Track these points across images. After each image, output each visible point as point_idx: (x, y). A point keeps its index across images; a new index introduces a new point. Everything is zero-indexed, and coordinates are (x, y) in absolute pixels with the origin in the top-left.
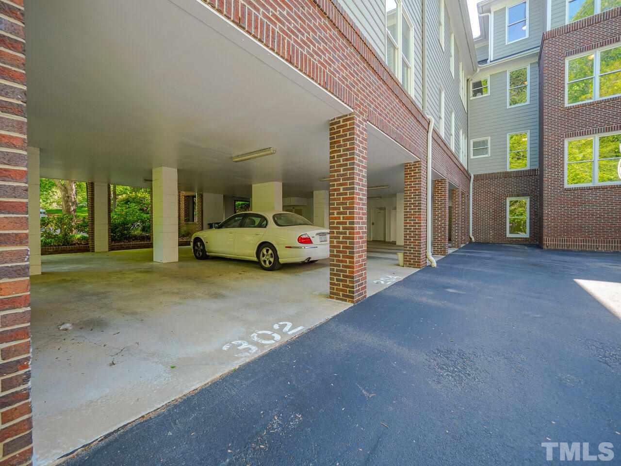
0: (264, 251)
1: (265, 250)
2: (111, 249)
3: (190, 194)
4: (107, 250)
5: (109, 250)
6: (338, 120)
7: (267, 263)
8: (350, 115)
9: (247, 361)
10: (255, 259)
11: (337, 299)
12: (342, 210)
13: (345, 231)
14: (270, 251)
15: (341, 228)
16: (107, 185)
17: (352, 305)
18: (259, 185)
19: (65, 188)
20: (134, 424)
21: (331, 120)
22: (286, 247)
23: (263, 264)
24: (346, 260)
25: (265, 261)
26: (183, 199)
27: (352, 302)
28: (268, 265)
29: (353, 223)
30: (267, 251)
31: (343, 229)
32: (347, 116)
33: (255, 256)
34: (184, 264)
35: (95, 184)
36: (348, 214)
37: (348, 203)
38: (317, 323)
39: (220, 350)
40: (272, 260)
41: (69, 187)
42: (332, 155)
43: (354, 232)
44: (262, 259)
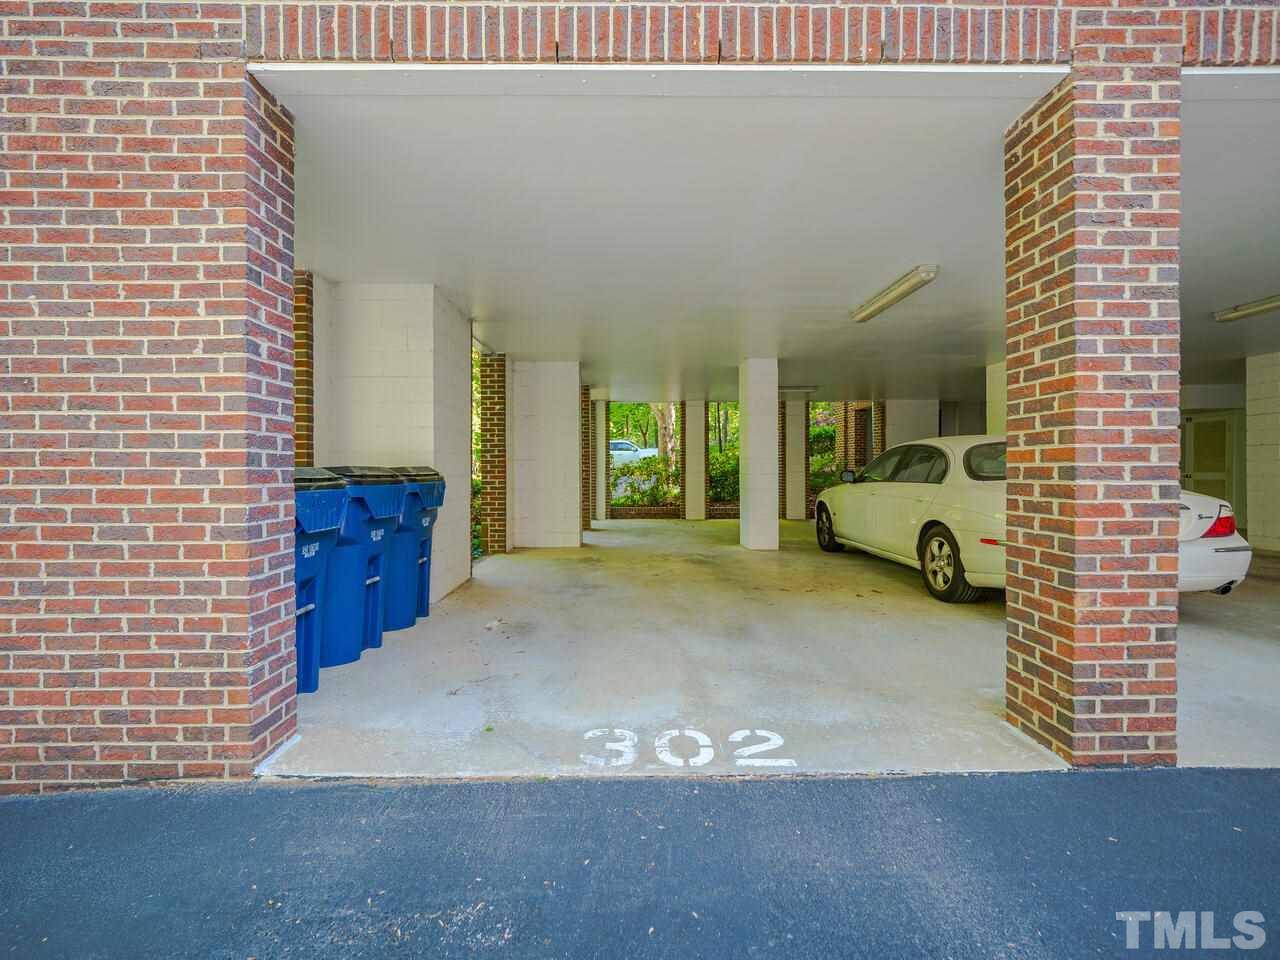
0: (935, 546)
1: (937, 544)
2: (710, 515)
3: (863, 405)
4: (703, 517)
5: (706, 519)
6: (1025, 125)
7: (940, 578)
8: (1059, 87)
9: (582, 774)
10: (917, 564)
11: (1023, 731)
12: (1038, 428)
13: (1049, 499)
14: (946, 549)
15: (1037, 490)
16: (703, 403)
17: (1064, 766)
18: (993, 366)
19: (663, 415)
20: (356, 782)
21: (1010, 132)
22: (983, 541)
23: (930, 577)
24: (1051, 605)
25: (935, 573)
26: (852, 416)
27: (1068, 757)
28: (942, 584)
29: (1070, 473)
30: (941, 546)
31: (1043, 495)
32: (1050, 95)
33: (917, 558)
34: (787, 556)
35: (687, 403)
36: (1056, 439)
37: (1056, 404)
38: (849, 771)
39: (578, 735)
40: (949, 572)
41: (666, 413)
42: (1011, 248)
43: (1073, 506)
44: (931, 566)
